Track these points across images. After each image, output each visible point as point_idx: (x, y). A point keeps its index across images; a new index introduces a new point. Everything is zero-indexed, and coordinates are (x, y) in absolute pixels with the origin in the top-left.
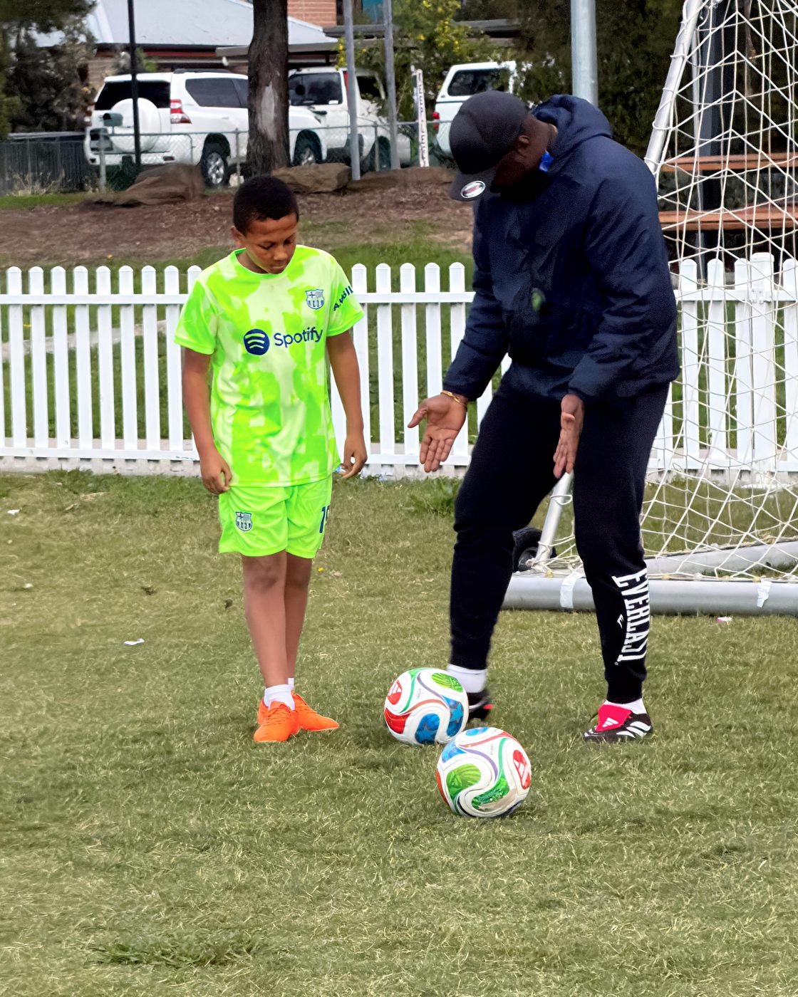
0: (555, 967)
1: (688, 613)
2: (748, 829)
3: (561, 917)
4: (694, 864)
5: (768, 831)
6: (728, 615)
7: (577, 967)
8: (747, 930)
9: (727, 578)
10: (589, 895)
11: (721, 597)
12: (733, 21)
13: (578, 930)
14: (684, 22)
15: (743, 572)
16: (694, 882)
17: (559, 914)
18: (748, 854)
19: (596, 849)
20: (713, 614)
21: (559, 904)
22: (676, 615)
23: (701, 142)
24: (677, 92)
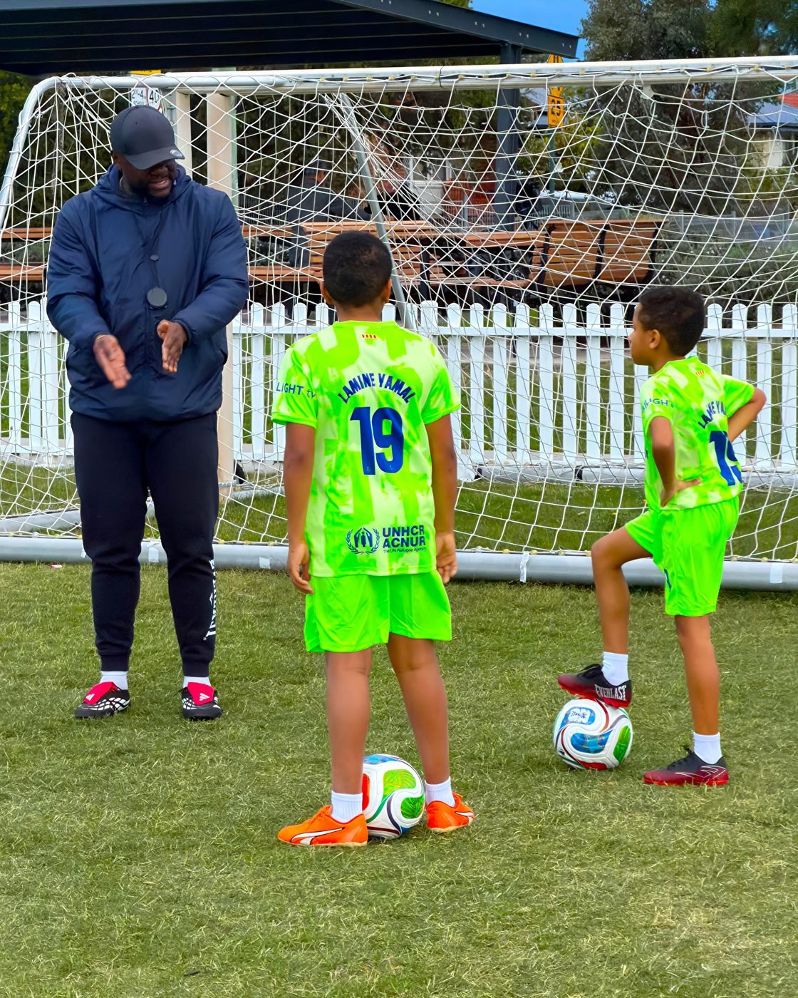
0: (22, 852)
1: (28, 562)
2: (133, 734)
3: (13, 808)
4: (101, 764)
5: (150, 736)
6: (61, 563)
7: (40, 852)
8: (161, 819)
9: (58, 536)
10: (28, 790)
11: (53, 550)
12: (54, 127)
13: (29, 819)
14: (20, 127)
15: (68, 532)
16: (107, 778)
17: (10, 806)
18: (140, 755)
19: (23, 751)
20: (48, 562)
21: (7, 797)
22: (19, 563)
23: (32, 216)
24: (14, 178)
